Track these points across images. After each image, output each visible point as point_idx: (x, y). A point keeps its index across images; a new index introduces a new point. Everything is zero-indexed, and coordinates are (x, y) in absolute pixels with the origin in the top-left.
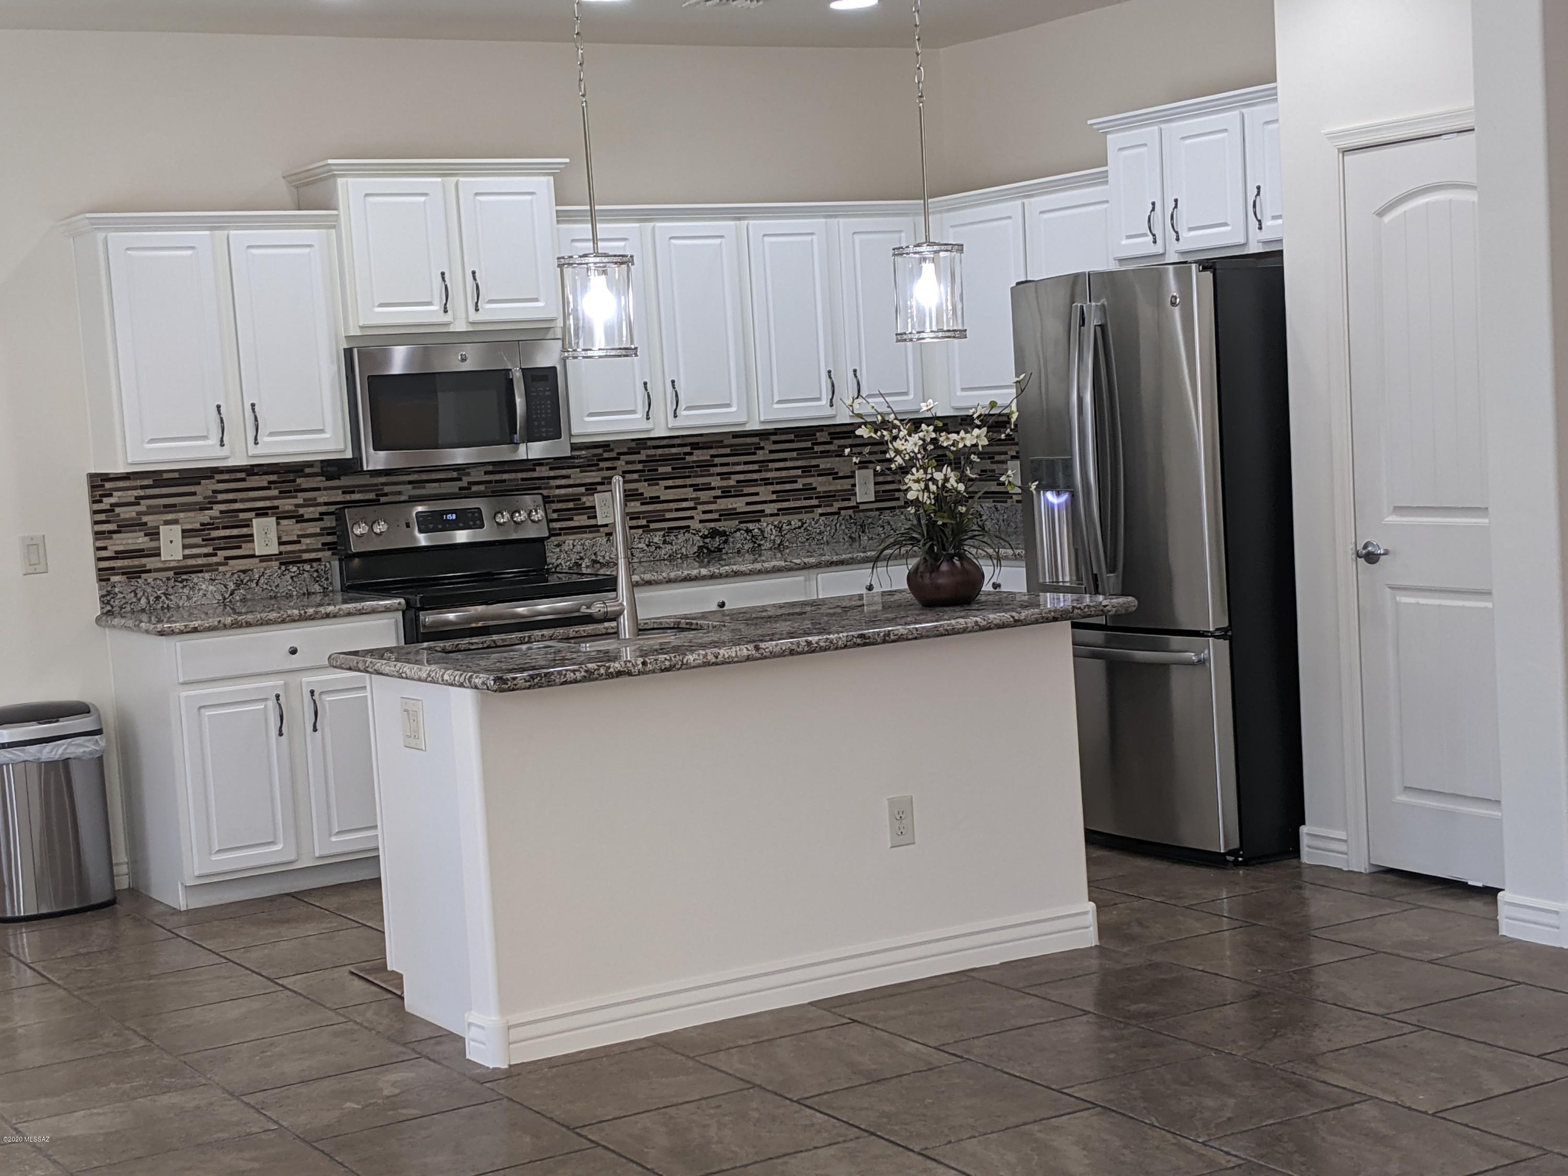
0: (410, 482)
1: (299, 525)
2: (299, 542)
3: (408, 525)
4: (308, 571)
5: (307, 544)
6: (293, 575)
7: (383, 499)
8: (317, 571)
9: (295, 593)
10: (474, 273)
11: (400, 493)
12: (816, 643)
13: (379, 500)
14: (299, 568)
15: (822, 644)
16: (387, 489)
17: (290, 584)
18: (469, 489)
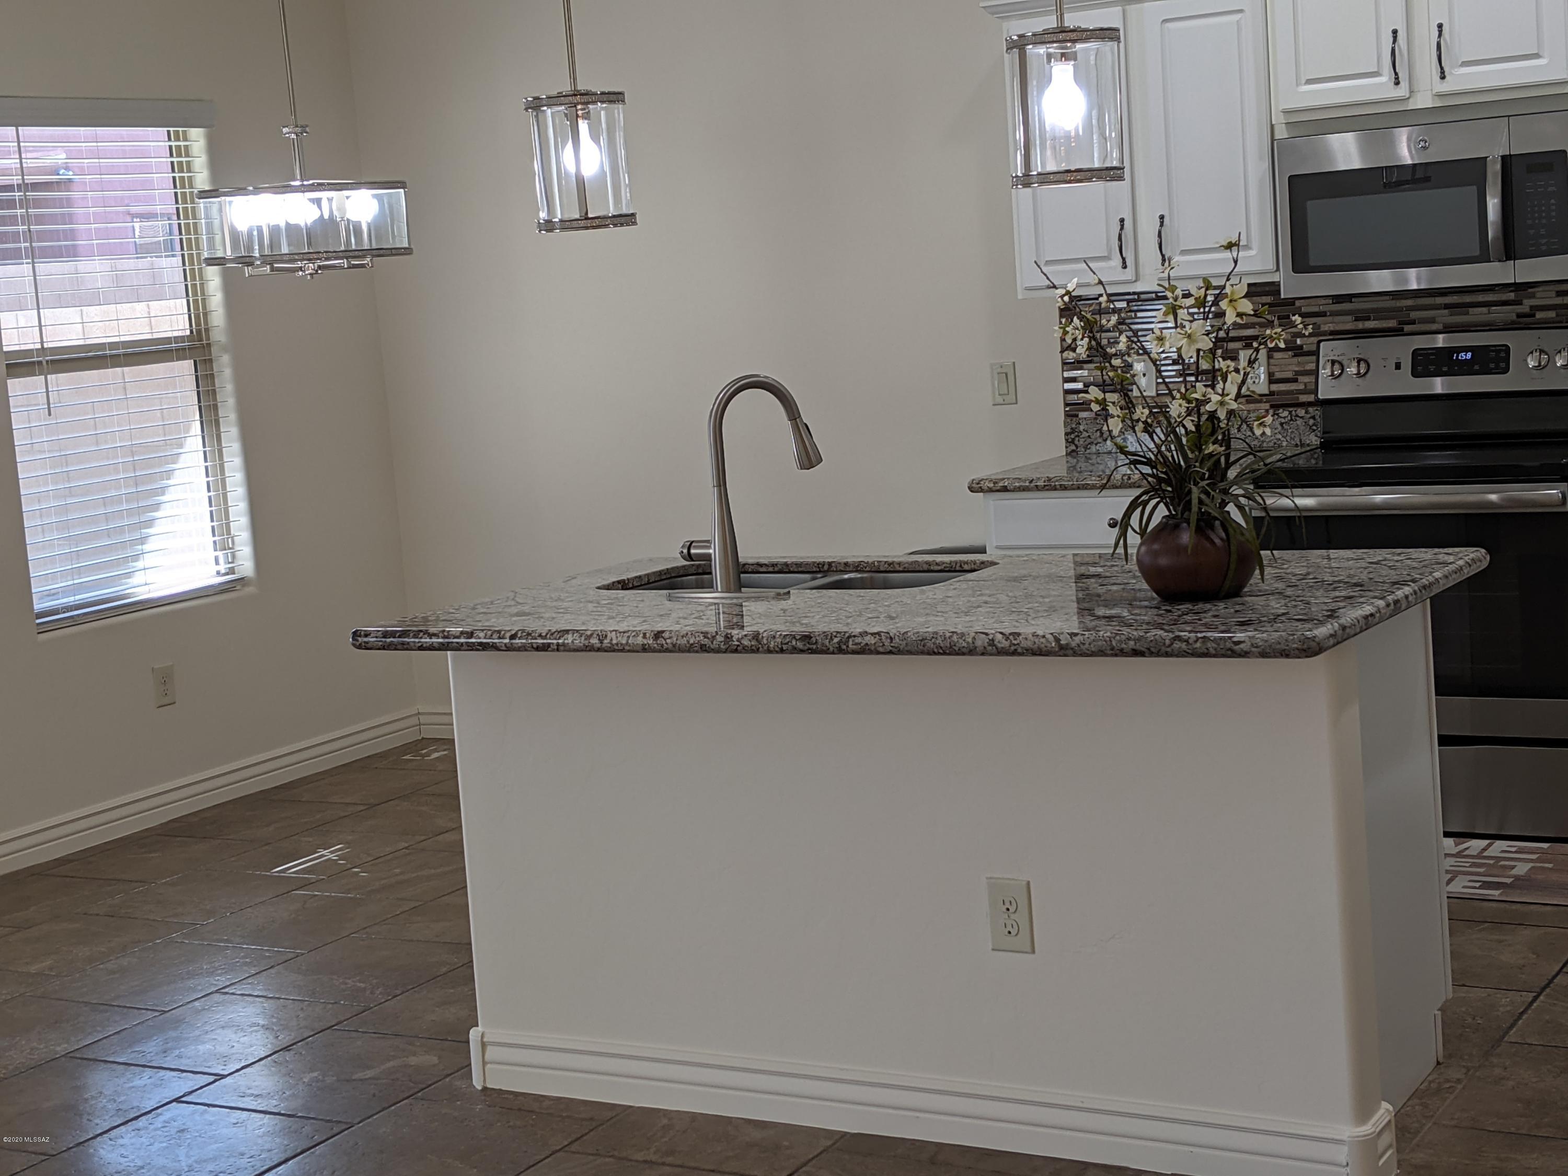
0: (1447, 306)
1: (1295, 360)
2: (1295, 380)
4: (1302, 417)
5: (1305, 384)
6: (1283, 421)
7: (1407, 328)
8: (1313, 418)
9: (1284, 444)
11: (1432, 321)
13: (1402, 330)
14: (1290, 412)
16: (1414, 315)
17: (1279, 433)
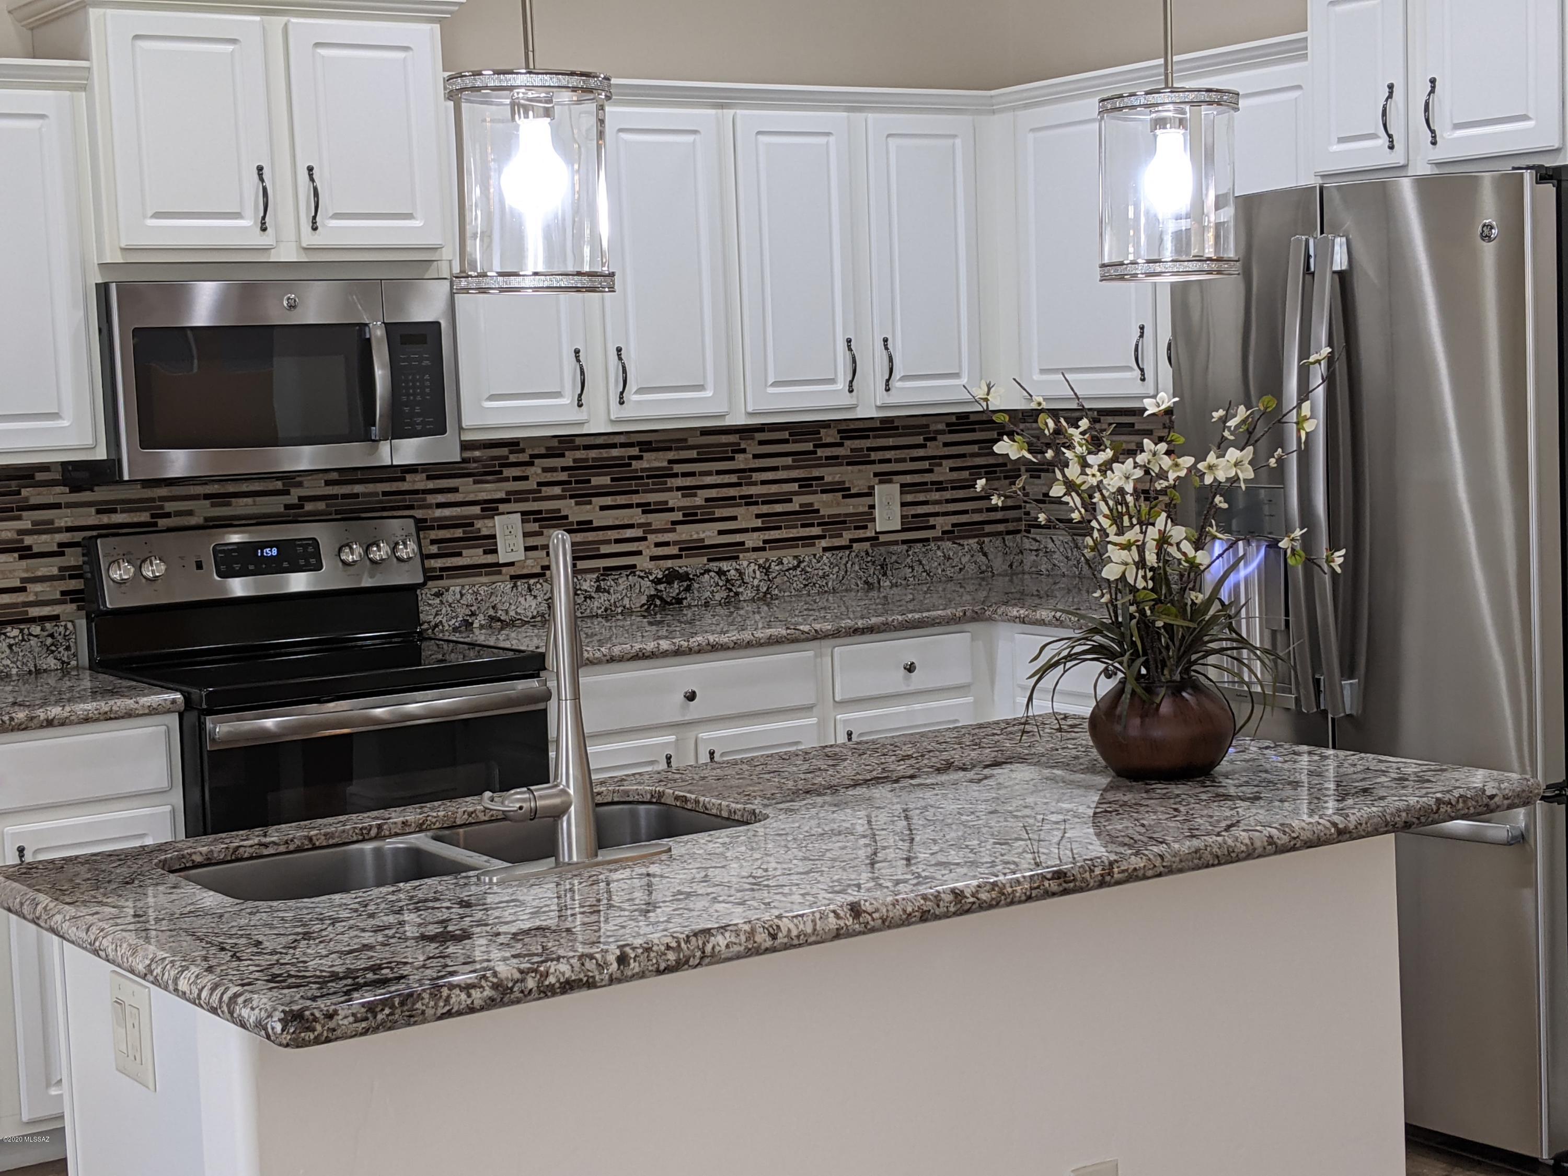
0: (207, 497)
1: (24, 563)
2: (23, 589)
3: (199, 566)
4: (36, 636)
5: (36, 594)
6: (12, 641)
7: (163, 523)
8: (52, 635)
9: (14, 671)
10: (310, 169)
11: (190, 513)
12: (973, 895)
13: (155, 524)
14: (22, 631)
15: (984, 896)
16: (170, 507)
17: (7, 657)
18: (302, 507)
